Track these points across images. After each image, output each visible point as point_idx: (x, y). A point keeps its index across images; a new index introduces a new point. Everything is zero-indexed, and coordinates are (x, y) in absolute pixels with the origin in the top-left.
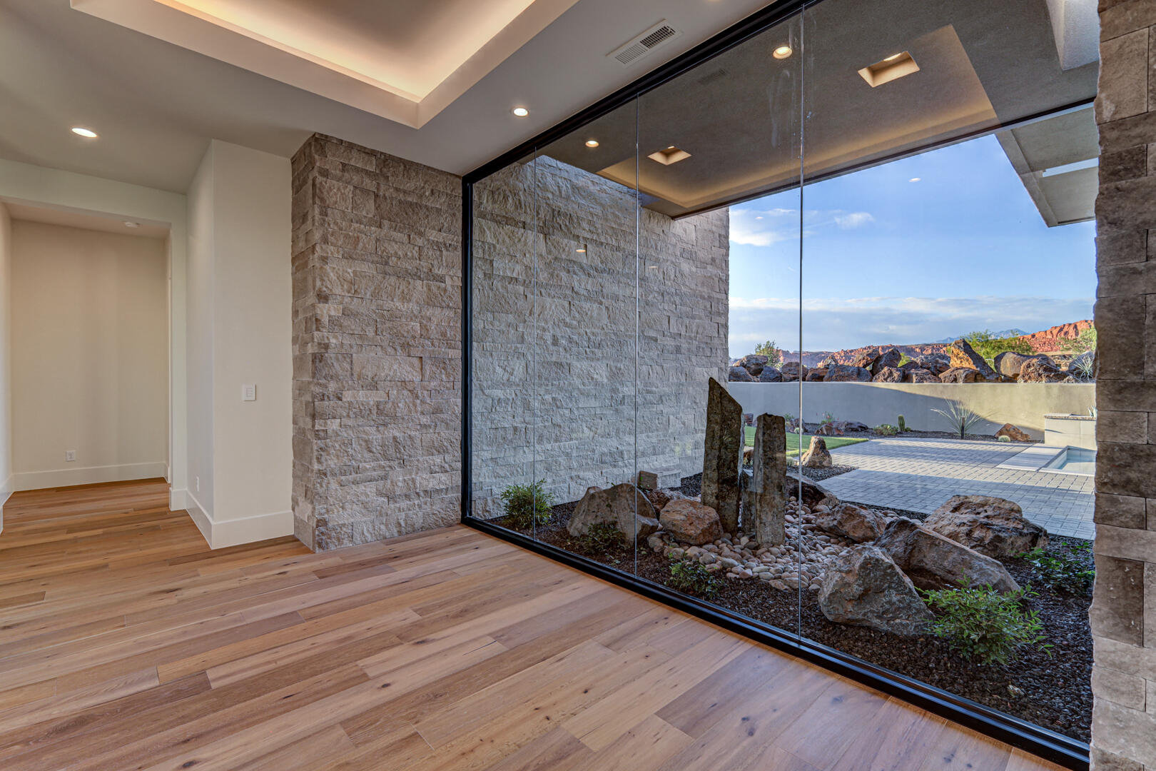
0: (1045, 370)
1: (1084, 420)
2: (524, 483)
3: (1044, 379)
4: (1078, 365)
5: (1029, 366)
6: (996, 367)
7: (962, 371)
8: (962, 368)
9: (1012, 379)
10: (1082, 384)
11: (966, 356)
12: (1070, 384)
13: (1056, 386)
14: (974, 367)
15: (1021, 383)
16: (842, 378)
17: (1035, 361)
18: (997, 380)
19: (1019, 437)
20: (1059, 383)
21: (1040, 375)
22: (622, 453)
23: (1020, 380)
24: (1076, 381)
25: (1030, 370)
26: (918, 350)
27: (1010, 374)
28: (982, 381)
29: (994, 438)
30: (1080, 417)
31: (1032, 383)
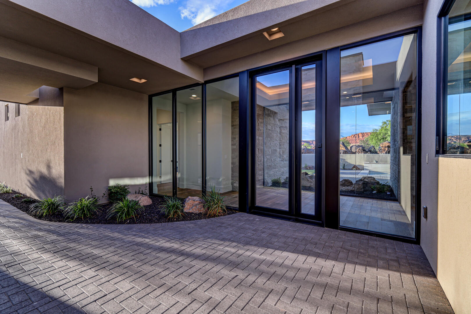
0: (363, 150)
1: (373, 163)
2: (276, 178)
3: (363, 153)
4: (370, 149)
5: (359, 149)
6: (350, 150)
7: (342, 151)
8: (342, 150)
9: (355, 153)
10: (372, 154)
11: (343, 146)
12: (369, 154)
13: (366, 155)
14: (345, 150)
15: (357, 154)
16: (309, 153)
17: (361, 148)
18: (351, 153)
19: (357, 169)
20: (366, 154)
21: (362, 152)
22: (284, 172)
23: (357, 153)
24: (370, 154)
25: (359, 150)
26: (311, 142)
27: (354, 152)
28: (347, 154)
29: (352, 169)
30: (372, 163)
31: (360, 154)
